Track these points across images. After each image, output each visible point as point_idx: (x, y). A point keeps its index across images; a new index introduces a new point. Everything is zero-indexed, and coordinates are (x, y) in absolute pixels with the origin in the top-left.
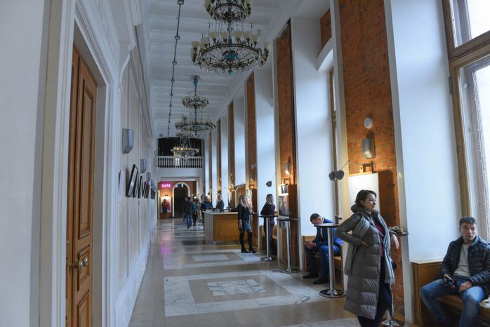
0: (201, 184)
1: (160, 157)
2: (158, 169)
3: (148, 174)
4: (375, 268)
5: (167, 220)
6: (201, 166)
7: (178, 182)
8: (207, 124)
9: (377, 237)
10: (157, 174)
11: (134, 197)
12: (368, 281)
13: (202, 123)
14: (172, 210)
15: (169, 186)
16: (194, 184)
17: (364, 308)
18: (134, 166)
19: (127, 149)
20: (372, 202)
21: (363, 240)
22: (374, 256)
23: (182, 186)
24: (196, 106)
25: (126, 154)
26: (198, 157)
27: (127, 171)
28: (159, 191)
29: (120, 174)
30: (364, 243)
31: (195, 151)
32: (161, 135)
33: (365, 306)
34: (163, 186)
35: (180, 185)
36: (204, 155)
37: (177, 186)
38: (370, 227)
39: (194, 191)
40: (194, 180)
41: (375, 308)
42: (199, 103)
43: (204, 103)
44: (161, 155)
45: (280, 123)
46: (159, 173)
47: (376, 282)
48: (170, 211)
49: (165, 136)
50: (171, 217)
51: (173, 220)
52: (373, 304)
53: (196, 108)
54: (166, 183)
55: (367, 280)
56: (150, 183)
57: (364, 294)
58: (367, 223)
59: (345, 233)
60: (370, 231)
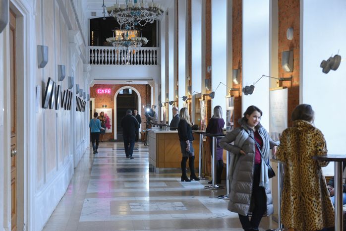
0: (157, 89)
1: (93, 48)
2: (89, 66)
3: (71, 80)
4: (249, 173)
5: (105, 144)
6: (155, 62)
7: (122, 86)
8: (149, 9)
9: (252, 147)
10: (88, 75)
11: (50, 108)
12: (243, 184)
13: (143, 9)
14: (113, 130)
15: (108, 91)
16: (148, 88)
17: (238, 206)
18: (49, 79)
19: (42, 64)
20: (255, 119)
21: (241, 149)
22: (249, 162)
23: (130, 92)
25: (42, 69)
26: (151, 49)
27: (43, 83)
28: (93, 100)
29: (36, 88)
30: (242, 151)
31: (142, 41)
32: (94, 14)
33: (239, 205)
34: (99, 91)
35: (127, 90)
36: (159, 46)
37: (121, 92)
38: (248, 138)
39: (148, 101)
40: (146, 83)
41: (248, 207)
44: (95, 45)
45: (233, 16)
46: (91, 72)
47: (251, 185)
48: (110, 131)
49: (100, 15)
50: (112, 140)
51: (116, 145)
52: (247, 204)
54: (104, 87)
55: (241, 183)
56: (73, 90)
58: (246, 135)
59: (226, 143)
60: (247, 142)
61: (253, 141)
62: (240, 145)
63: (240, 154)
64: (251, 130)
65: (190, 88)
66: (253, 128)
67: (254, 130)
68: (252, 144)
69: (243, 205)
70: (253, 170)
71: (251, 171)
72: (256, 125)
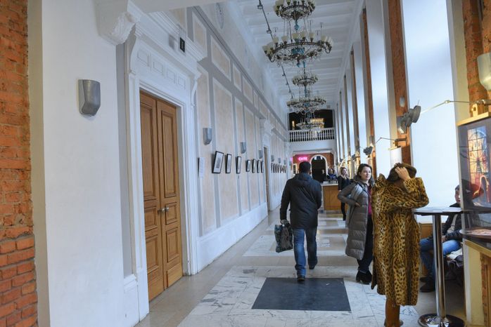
1: (291, 132)
2: (288, 144)
4: (363, 223)
6: (333, 138)
7: (316, 154)
8: (315, 100)
10: (288, 149)
12: (358, 232)
13: (310, 101)
15: (306, 158)
16: (331, 156)
17: (353, 251)
18: (217, 152)
19: (207, 142)
21: (357, 202)
23: (321, 159)
24: (305, 84)
26: (329, 129)
28: (296, 164)
29: (198, 159)
30: (357, 204)
33: (355, 250)
34: (299, 159)
35: (319, 157)
36: (335, 126)
37: (315, 159)
38: (362, 192)
39: (332, 163)
40: (329, 152)
41: (362, 252)
42: (308, 80)
43: (313, 80)
46: (290, 147)
52: (362, 249)
53: (305, 86)
54: (302, 156)
55: (356, 231)
57: (353, 241)
58: (360, 189)
59: (343, 197)
60: (361, 196)
61: (366, 194)
62: (356, 198)
63: (356, 206)
64: (365, 184)
65: (349, 153)
66: (367, 182)
67: (368, 185)
68: (366, 197)
69: (358, 250)
70: (367, 220)
71: (365, 221)
72: (369, 179)
